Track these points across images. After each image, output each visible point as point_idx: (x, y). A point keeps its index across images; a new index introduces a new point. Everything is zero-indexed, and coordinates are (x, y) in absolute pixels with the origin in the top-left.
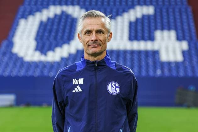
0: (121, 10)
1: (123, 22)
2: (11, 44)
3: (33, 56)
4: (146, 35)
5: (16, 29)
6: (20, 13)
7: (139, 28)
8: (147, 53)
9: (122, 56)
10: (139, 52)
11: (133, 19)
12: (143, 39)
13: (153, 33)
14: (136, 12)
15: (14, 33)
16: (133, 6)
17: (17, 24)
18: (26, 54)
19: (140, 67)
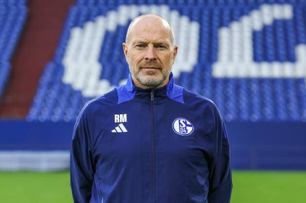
0: (237, 12)
1: (241, 32)
2: (60, 70)
3: (97, 88)
4: (282, 52)
5: (66, 45)
6: (72, 18)
7: (270, 40)
8: (285, 82)
9: (244, 87)
10: (273, 81)
11: (258, 26)
12: (277, 58)
13: (293, 49)
14: (262, 16)
15: (64, 50)
16: (256, 6)
17: (68, 37)
18: (86, 86)
19: (276, 106)
